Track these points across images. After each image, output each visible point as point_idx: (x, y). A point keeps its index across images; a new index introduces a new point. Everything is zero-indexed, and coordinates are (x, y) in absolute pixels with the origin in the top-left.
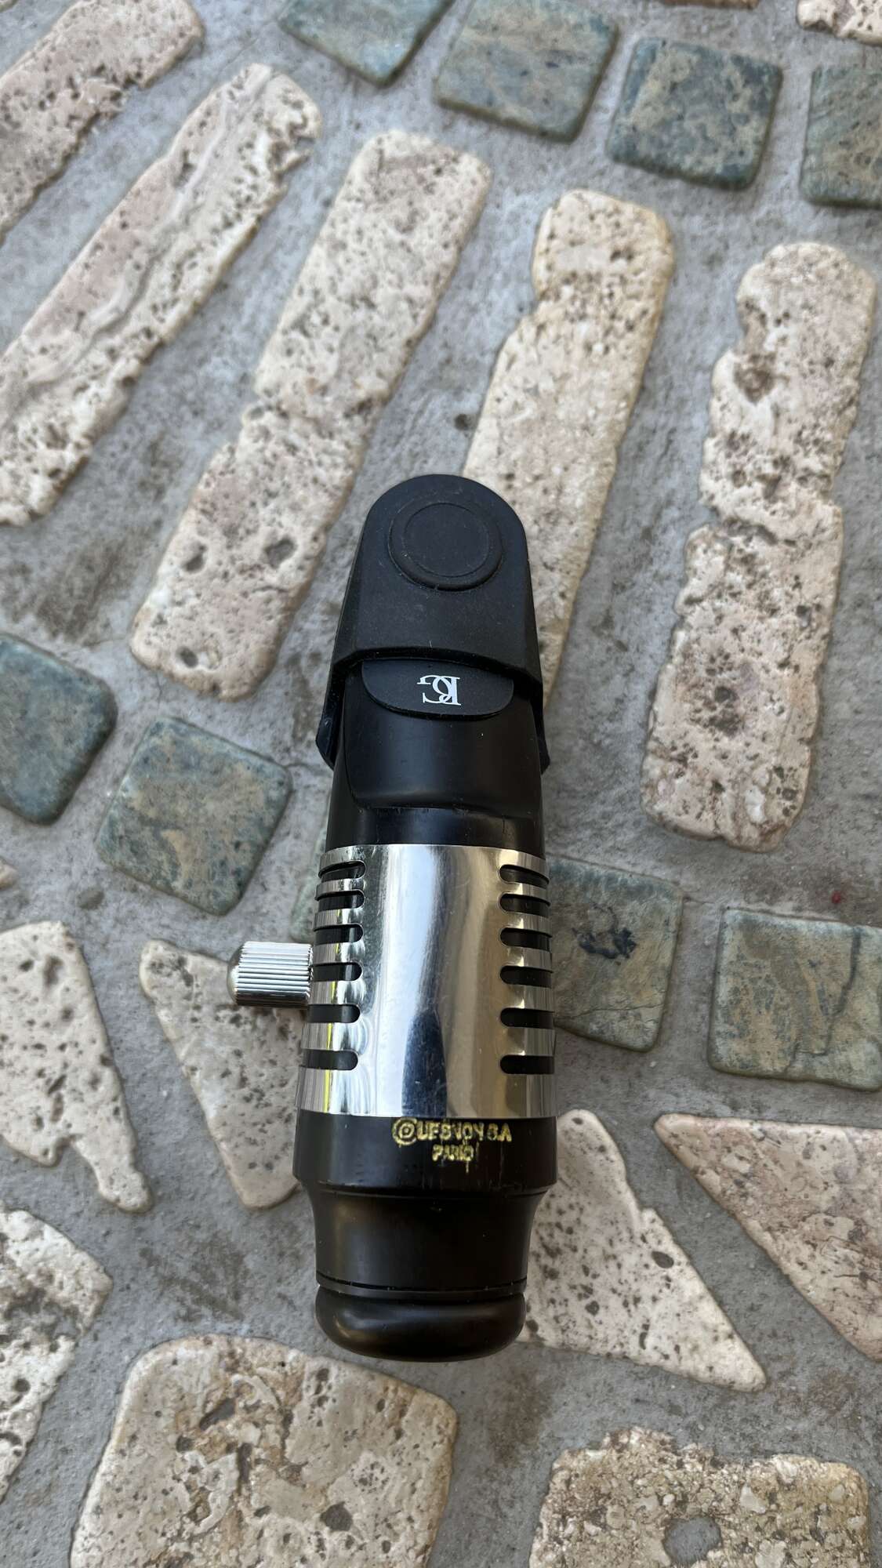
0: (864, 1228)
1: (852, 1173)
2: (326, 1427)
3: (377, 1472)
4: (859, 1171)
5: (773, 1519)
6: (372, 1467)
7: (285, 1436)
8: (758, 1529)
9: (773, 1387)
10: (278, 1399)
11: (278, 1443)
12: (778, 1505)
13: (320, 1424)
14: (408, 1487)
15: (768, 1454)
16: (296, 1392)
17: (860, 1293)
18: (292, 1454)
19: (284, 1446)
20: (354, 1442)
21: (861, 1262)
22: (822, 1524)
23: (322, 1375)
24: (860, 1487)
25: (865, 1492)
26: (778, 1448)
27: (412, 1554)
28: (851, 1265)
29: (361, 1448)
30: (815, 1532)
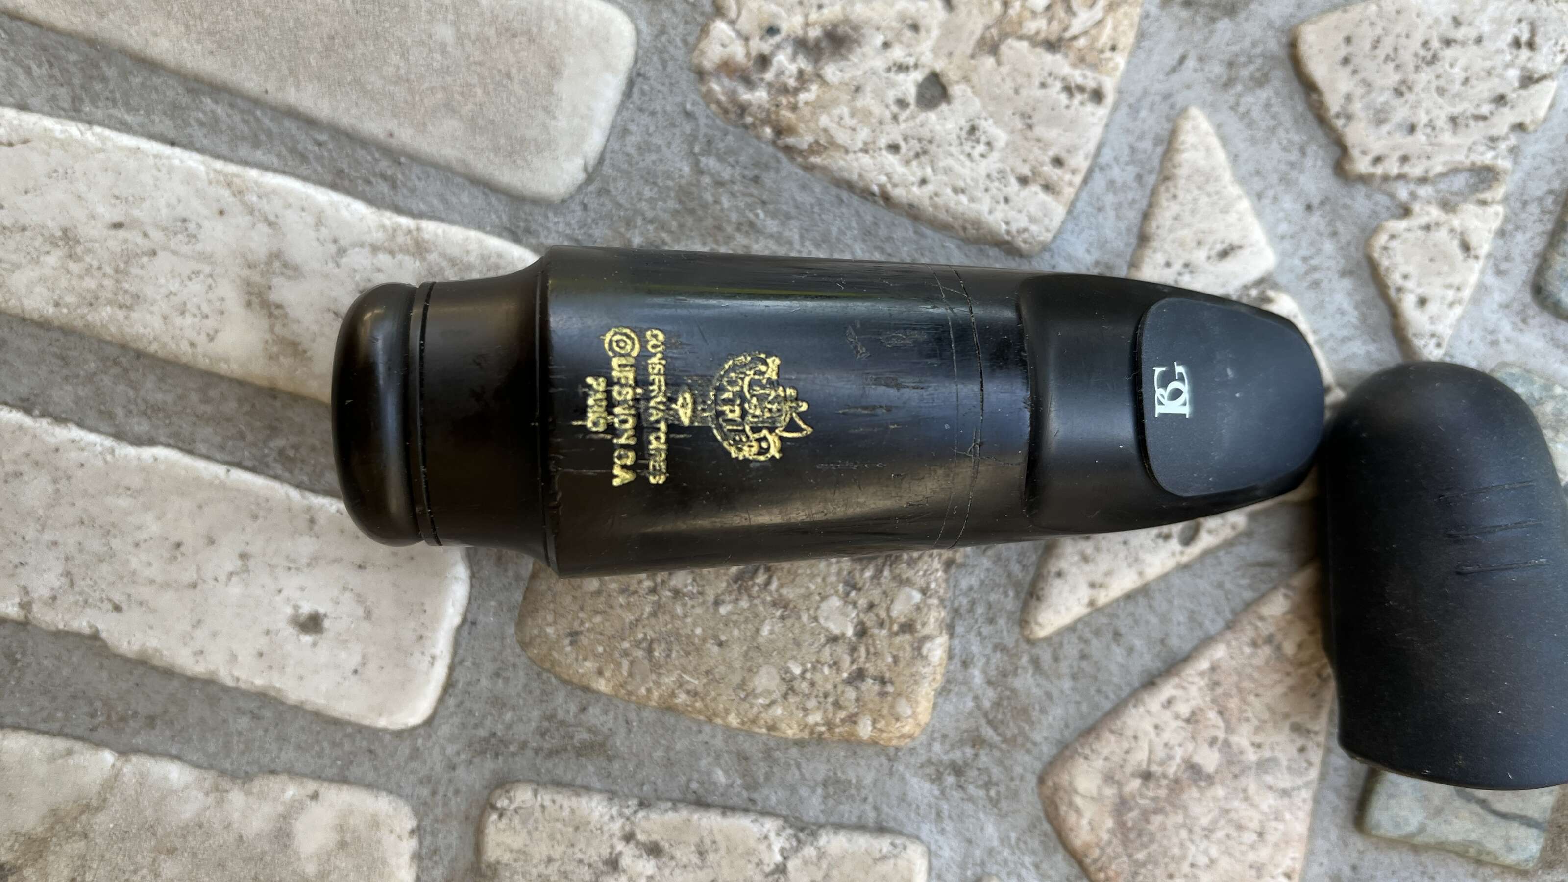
0: (1203, 784)
1: (1269, 779)
2: (1039, 93)
3: (981, 148)
4: (1270, 788)
5: (881, 625)
6: (989, 144)
7: (1034, 41)
8: (871, 606)
9: (1024, 646)
10: (1075, 38)
11: (1025, 31)
12: (897, 634)
13: (1043, 85)
14: (961, 184)
15: (951, 629)
16: (1081, 60)
17: (1129, 769)
18: (1011, 48)
19: (1021, 38)
20: (1019, 124)
21: (1165, 776)
22: (870, 686)
23: (1097, 96)
24: (903, 736)
25: (894, 742)
26: (956, 642)
27: (883, 179)
28: (1162, 763)
29: (1012, 132)
30: (860, 675)
